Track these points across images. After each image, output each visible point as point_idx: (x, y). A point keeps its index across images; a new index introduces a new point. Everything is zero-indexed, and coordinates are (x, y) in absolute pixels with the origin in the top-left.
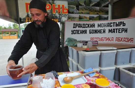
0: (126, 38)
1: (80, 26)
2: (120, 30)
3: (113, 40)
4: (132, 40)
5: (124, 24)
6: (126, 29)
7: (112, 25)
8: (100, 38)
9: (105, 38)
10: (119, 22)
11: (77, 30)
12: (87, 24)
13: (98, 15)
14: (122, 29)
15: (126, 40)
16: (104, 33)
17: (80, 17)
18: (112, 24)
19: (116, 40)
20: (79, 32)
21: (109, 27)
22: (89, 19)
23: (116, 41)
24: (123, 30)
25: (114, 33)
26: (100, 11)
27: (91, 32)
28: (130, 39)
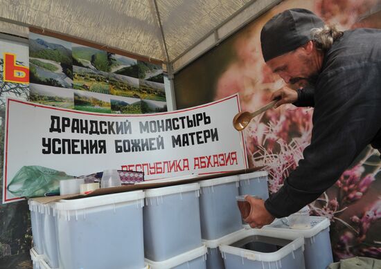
0: (220, 155)
1: (78, 126)
2: (200, 135)
3: (188, 166)
4: (233, 159)
5: (207, 120)
6: (214, 131)
7: (178, 125)
8: (152, 166)
9: (165, 163)
10: (194, 116)
11: (68, 141)
12: (105, 123)
13: (139, 100)
14: (205, 132)
15: (220, 160)
16: (161, 147)
17: (79, 98)
18: (177, 121)
19: (195, 165)
20: (76, 146)
21: (171, 130)
22: (110, 108)
23: (197, 167)
24: (207, 134)
25: (188, 145)
26: (143, 90)
27: (121, 147)
28: (229, 156)
